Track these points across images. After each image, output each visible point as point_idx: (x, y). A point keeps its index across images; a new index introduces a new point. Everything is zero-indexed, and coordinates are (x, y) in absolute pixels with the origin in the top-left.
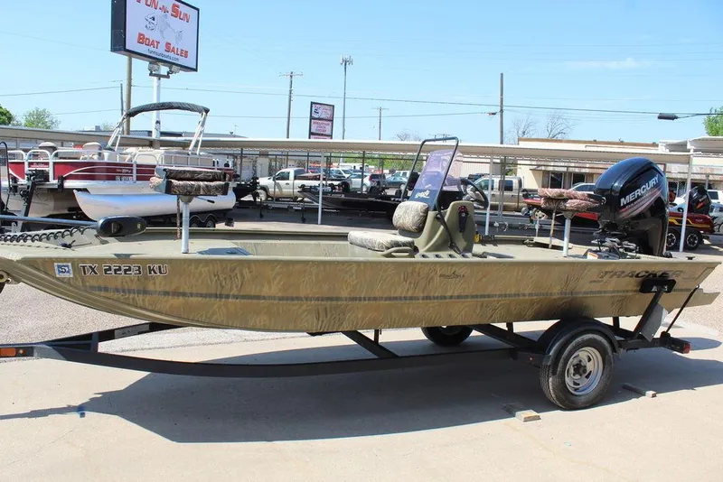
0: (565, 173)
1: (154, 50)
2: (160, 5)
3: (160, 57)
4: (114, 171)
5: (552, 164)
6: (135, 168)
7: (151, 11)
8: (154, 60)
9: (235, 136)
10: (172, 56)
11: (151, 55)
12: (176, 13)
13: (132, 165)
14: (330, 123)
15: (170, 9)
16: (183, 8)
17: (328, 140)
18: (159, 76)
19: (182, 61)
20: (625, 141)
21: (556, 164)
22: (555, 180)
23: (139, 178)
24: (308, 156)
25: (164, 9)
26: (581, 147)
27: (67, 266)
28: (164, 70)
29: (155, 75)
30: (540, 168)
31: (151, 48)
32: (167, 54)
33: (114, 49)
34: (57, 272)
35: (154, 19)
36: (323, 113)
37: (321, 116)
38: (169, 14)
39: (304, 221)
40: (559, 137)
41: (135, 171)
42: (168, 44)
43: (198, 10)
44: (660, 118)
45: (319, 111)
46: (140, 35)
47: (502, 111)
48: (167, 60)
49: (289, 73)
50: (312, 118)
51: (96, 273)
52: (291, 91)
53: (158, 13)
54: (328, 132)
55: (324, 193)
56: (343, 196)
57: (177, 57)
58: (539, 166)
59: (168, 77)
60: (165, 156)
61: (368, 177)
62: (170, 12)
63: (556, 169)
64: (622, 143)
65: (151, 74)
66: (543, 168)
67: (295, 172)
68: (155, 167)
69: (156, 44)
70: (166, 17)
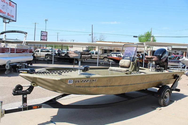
0: (108, 50)
1: (4, 15)
2: (6, 2)
3: (6, 17)
4: (4, 50)
5: (104, 47)
7: (3, 3)
8: (5, 18)
9: (17, 40)
11: (4, 16)
12: (10, 5)
13: (9, 49)
14: (46, 37)
15: (9, 3)
16: (12, 3)
17: (46, 41)
18: (6, 23)
20: (122, 42)
21: (106, 47)
22: (105, 51)
23: (11, 52)
24: (40, 46)
25: (7, 3)
26: (111, 43)
27: (72, 81)
28: (7, 21)
29: (5, 22)
30: (102, 48)
32: (8, 16)
34: (68, 82)
35: (4, 6)
36: (44, 34)
37: (44, 35)
38: (8, 5)
39: (48, 63)
40: (102, 41)
42: (8, 13)
43: (16, 4)
44: (134, 37)
45: (43, 33)
47: (92, 34)
48: (8, 18)
49: (35, 23)
50: (41, 35)
51: (79, 82)
52: (35, 28)
53: (5, 4)
54: (46, 39)
55: (54, 56)
56: (59, 56)
57: (11, 17)
58: (101, 48)
59: (8, 23)
60: (17, 46)
61: (57, 51)
63: (106, 49)
64: (121, 42)
65: (3, 22)
66: (102, 49)
67: (41, 50)
68: (14, 49)
69: (5, 13)
70: (7, 5)
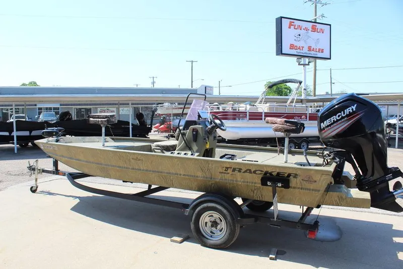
1: (301, 51)
2: (303, 27)
3: (305, 55)
4: (235, 115)
6: (248, 114)
7: (297, 32)
8: (301, 57)
10: (312, 53)
11: (300, 54)
12: (314, 30)
13: (246, 112)
16: (319, 26)
18: (304, 65)
19: (319, 55)
23: (250, 119)
25: (306, 29)
29: (301, 65)
31: (299, 51)
32: (309, 52)
33: (277, 54)
35: (300, 35)
38: (310, 31)
41: (248, 116)
42: (310, 47)
43: (330, 25)
46: (291, 45)
48: (309, 55)
57: (316, 53)
59: (308, 65)
62: (311, 29)
65: (299, 64)
68: (262, 113)
69: (301, 48)
70: (308, 32)
